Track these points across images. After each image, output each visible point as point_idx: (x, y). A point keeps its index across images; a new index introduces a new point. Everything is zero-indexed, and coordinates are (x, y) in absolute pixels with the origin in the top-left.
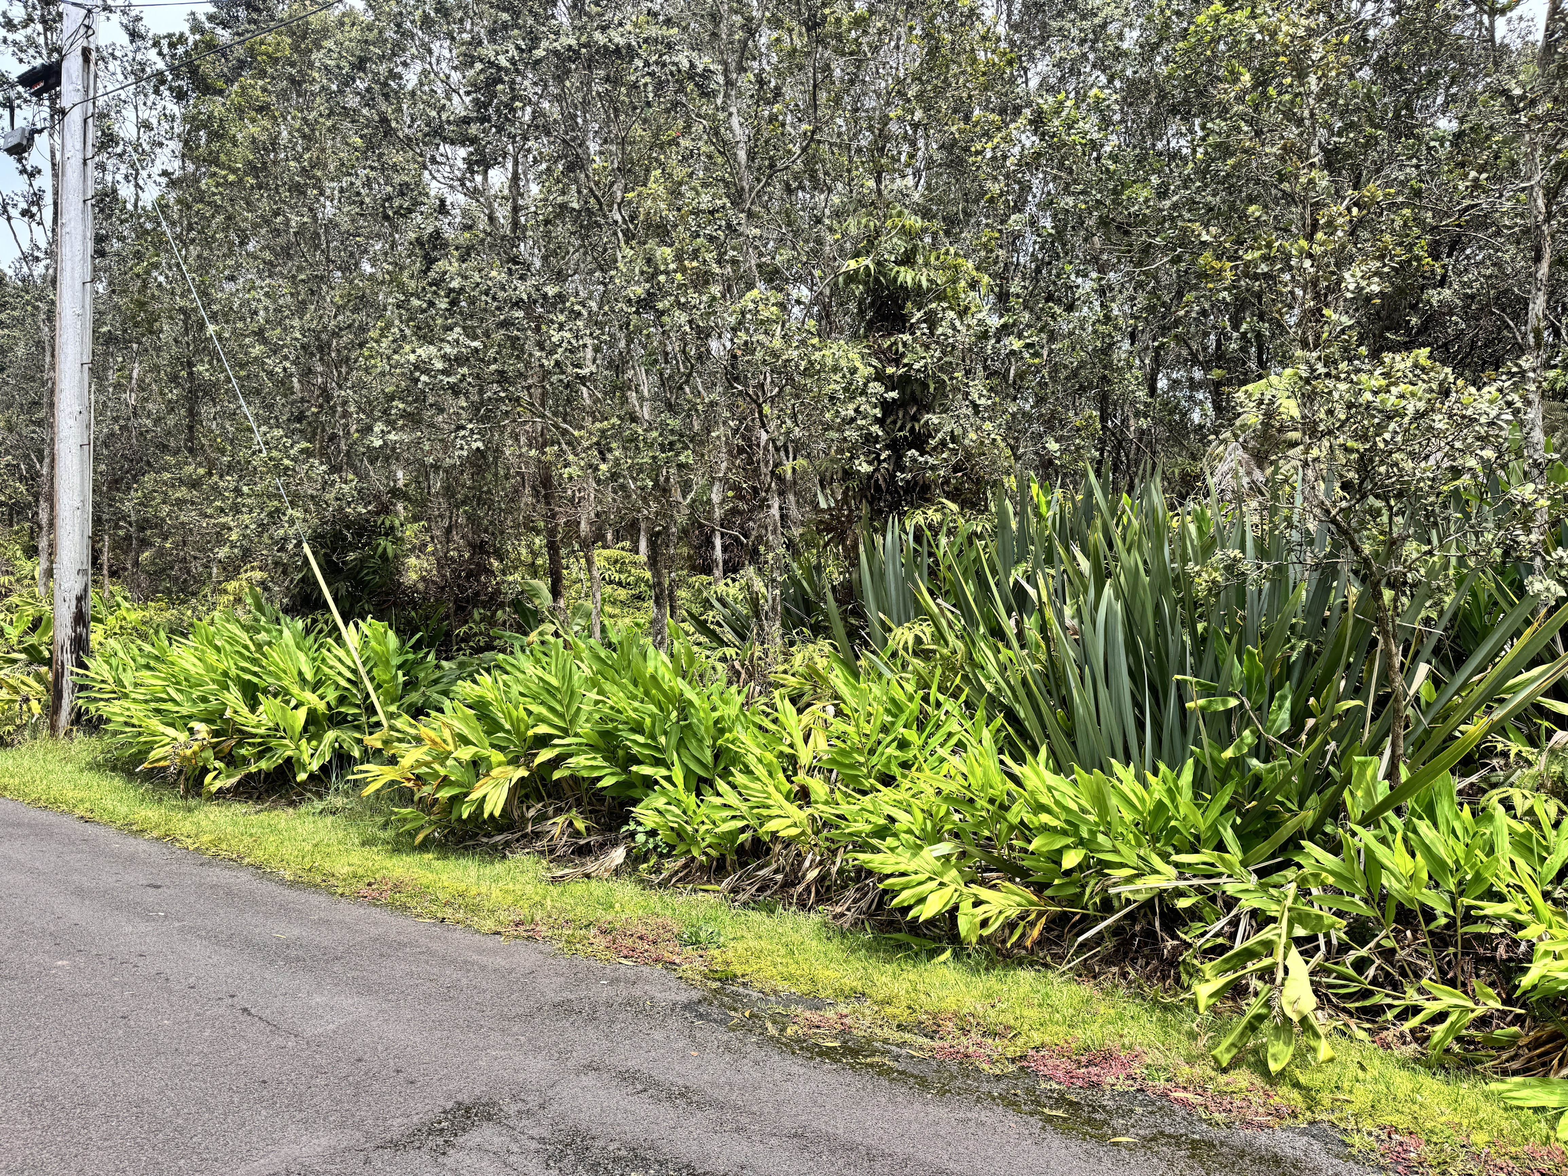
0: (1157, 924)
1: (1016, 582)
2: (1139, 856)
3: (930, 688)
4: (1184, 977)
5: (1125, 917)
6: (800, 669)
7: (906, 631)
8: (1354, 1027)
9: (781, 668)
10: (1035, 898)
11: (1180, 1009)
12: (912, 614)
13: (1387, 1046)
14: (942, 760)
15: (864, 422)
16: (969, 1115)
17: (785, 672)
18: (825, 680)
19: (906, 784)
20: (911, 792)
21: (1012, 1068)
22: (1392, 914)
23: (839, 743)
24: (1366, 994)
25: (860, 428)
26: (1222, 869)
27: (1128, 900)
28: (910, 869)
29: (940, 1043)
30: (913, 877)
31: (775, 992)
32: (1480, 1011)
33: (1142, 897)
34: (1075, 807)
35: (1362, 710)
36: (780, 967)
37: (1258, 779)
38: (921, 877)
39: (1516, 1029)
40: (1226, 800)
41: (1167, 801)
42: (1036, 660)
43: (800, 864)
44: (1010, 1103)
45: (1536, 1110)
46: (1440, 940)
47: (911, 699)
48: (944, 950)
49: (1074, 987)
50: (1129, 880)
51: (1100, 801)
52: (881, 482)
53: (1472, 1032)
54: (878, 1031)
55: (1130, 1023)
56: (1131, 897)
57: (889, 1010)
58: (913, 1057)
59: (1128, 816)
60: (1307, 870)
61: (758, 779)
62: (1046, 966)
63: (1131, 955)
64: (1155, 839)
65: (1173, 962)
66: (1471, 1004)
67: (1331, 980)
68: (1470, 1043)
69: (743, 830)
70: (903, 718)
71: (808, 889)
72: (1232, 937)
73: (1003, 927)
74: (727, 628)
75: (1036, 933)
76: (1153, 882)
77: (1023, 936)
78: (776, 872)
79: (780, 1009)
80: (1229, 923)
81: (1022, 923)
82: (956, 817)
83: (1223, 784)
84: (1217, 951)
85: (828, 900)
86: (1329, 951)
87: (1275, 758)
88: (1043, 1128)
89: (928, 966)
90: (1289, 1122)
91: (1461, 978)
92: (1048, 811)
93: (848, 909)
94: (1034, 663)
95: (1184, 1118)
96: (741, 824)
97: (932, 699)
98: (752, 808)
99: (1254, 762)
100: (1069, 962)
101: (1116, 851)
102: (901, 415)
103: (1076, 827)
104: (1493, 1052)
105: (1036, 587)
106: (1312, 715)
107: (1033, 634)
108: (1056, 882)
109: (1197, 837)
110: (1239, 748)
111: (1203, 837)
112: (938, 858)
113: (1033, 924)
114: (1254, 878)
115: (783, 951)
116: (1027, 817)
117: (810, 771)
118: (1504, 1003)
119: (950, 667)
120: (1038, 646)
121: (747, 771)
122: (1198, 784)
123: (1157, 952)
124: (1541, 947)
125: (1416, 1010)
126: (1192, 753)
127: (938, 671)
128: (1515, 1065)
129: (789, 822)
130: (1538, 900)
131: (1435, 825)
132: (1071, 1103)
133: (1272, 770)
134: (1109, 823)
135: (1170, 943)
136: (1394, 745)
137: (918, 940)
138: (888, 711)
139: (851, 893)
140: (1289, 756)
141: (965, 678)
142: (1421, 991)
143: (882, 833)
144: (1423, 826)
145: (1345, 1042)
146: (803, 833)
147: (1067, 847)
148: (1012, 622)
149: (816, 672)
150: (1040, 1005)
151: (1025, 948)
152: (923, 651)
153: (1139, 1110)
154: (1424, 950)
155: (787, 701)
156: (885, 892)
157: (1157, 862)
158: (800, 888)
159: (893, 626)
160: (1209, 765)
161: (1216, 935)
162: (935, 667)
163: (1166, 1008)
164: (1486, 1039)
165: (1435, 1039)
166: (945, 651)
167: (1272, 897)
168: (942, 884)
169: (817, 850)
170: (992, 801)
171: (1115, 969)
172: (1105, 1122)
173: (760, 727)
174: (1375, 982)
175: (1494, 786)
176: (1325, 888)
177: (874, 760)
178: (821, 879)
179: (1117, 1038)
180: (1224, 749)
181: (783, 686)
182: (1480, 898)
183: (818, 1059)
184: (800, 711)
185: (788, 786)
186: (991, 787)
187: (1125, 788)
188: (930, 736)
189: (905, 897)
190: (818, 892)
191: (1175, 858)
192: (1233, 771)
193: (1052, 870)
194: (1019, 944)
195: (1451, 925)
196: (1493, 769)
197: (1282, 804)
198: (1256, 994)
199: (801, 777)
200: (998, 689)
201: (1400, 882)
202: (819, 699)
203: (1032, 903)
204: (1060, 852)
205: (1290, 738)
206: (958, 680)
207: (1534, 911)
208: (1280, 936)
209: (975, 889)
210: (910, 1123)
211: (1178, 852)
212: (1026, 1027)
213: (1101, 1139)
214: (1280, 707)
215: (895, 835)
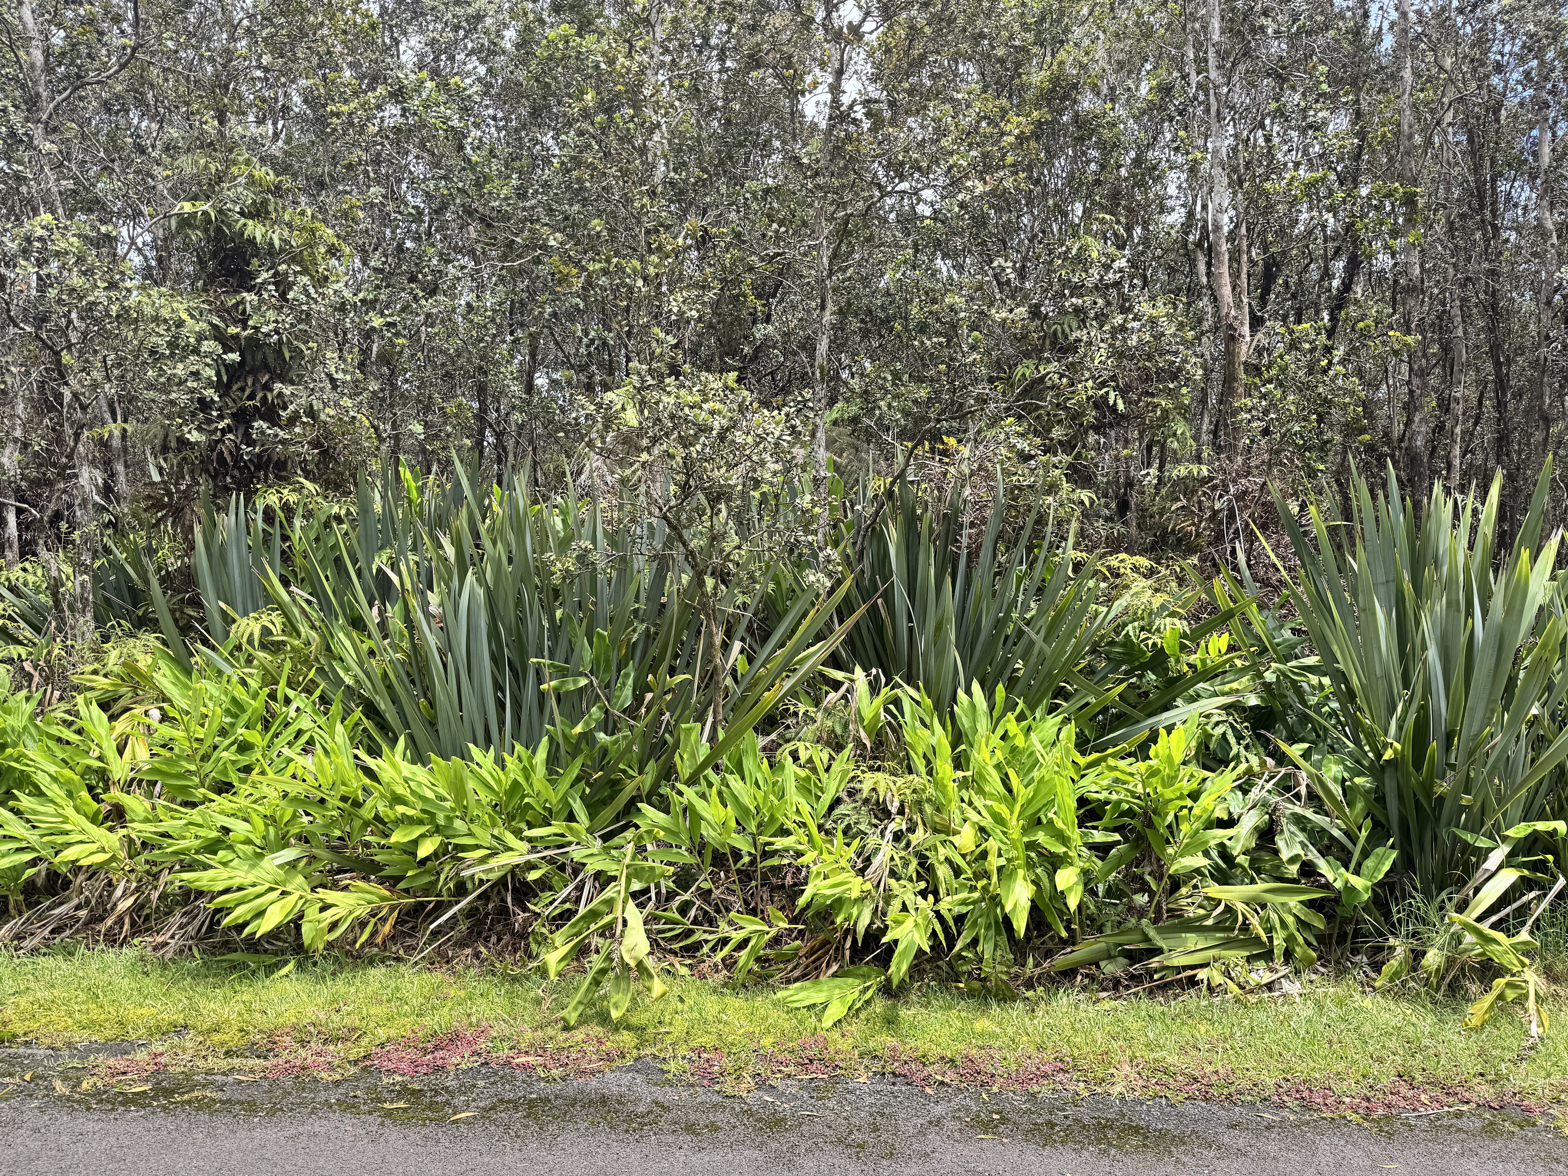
0: (509, 900)
1: (380, 570)
2: (493, 836)
3: (277, 683)
4: (534, 946)
5: (479, 897)
6: (116, 669)
7: (252, 623)
8: (678, 966)
9: (89, 668)
10: (387, 893)
11: (527, 978)
12: (261, 603)
13: (703, 977)
14: (289, 760)
15: (195, 385)
16: (301, 1129)
17: (95, 672)
18: (150, 680)
19: (245, 789)
20: (252, 798)
21: (353, 1070)
22: (708, 859)
23: (162, 751)
24: (689, 933)
25: (192, 391)
26: (570, 838)
27: (481, 880)
28: (246, 882)
29: (274, 1061)
30: (251, 890)
31: (69, 1045)
32: (773, 932)
33: (494, 876)
34: (430, 795)
35: (691, 682)
36: (77, 1016)
37: (605, 751)
38: (259, 889)
39: (798, 942)
40: (576, 772)
41: (521, 780)
42: (396, 648)
43: (110, 895)
44: (349, 1106)
45: (810, 1007)
46: (745, 876)
47: (255, 696)
48: (286, 963)
49: (426, 976)
50: (483, 860)
51: (458, 789)
52: (226, 454)
53: (768, 951)
54: (201, 1063)
55: (479, 1001)
56: (484, 878)
57: (216, 1038)
58: (241, 1082)
59: (485, 797)
60: (643, 829)
61: (52, 801)
62: (398, 959)
63: (484, 934)
64: (511, 817)
65: (523, 935)
66: (766, 928)
67: (661, 926)
68: (765, 961)
69: (33, 863)
70: (245, 718)
71: (120, 921)
72: (578, 900)
73: (352, 927)
74: (23, 624)
75: (387, 928)
76: (507, 859)
77: (374, 934)
78: (78, 908)
79: (76, 1063)
80: (576, 888)
81: (373, 921)
82: (305, 819)
83: (574, 758)
84: (566, 916)
85: (147, 930)
86: (658, 900)
87: (619, 730)
88: (382, 1124)
89: (267, 982)
90: (619, 1062)
91: (760, 906)
92: (405, 803)
93: (172, 937)
94: (396, 652)
95: (524, 1082)
96: (27, 857)
97: (280, 695)
98: (42, 836)
99: (601, 736)
100: (422, 951)
101: (471, 834)
102: (250, 381)
103: (432, 815)
104: (782, 966)
105: (399, 574)
106: (650, 690)
107: (396, 623)
108: (410, 873)
109: (550, 811)
110: (587, 724)
111: (554, 810)
112: (281, 866)
113: (384, 920)
114: (599, 842)
115: (82, 997)
116: (382, 809)
117: (128, 786)
118: (790, 923)
119: (303, 660)
120: (402, 635)
121: (38, 793)
122: (553, 760)
123: (509, 926)
124: (814, 869)
125: (725, 941)
126: (548, 731)
127: (288, 665)
128: (797, 973)
129: (93, 847)
130: (814, 830)
131: (743, 778)
132: (414, 1092)
133: (616, 742)
134: (465, 807)
135: (522, 916)
136: (715, 712)
137: (256, 957)
138: (228, 712)
139: (177, 919)
140: (631, 729)
141: (321, 671)
142: (731, 923)
143: (212, 847)
144: (734, 781)
145: (669, 979)
146: (114, 858)
147: (423, 836)
148: (375, 610)
149: (138, 672)
150: (389, 1001)
151: (377, 945)
152: (273, 643)
153: (481, 1083)
154: (734, 887)
155: (94, 707)
156: (217, 911)
157: (510, 839)
158: (109, 922)
159: (236, 617)
160: (561, 740)
161: (564, 902)
162: (284, 660)
163: (515, 979)
164: (777, 955)
165: (741, 963)
166: (296, 642)
167: (613, 858)
168: (284, 893)
169: (133, 877)
170: (344, 799)
171: (468, 951)
172: (447, 1103)
173: (59, 740)
174: (695, 922)
175: (788, 741)
176: (659, 843)
177: (208, 766)
178: (138, 908)
179: (465, 1018)
180: (574, 724)
181: (92, 689)
182: (774, 835)
183: (121, 1109)
184: (112, 718)
185: (95, 805)
186: (344, 784)
187: (484, 773)
188: (277, 735)
189: (240, 913)
190: (133, 924)
191: (527, 833)
192: (583, 746)
193: (407, 861)
194: (370, 942)
195: (753, 863)
196: (788, 727)
197: (624, 772)
198: (597, 952)
199: (116, 795)
200: (357, 681)
201: (714, 830)
202: (140, 702)
203: (383, 899)
204: (415, 843)
205: (632, 712)
206: (311, 675)
207: (811, 840)
208: (619, 892)
209: (322, 893)
210: (231, 1153)
211: (530, 826)
212: (372, 1025)
213: (440, 1121)
214: (624, 684)
215: (230, 847)
